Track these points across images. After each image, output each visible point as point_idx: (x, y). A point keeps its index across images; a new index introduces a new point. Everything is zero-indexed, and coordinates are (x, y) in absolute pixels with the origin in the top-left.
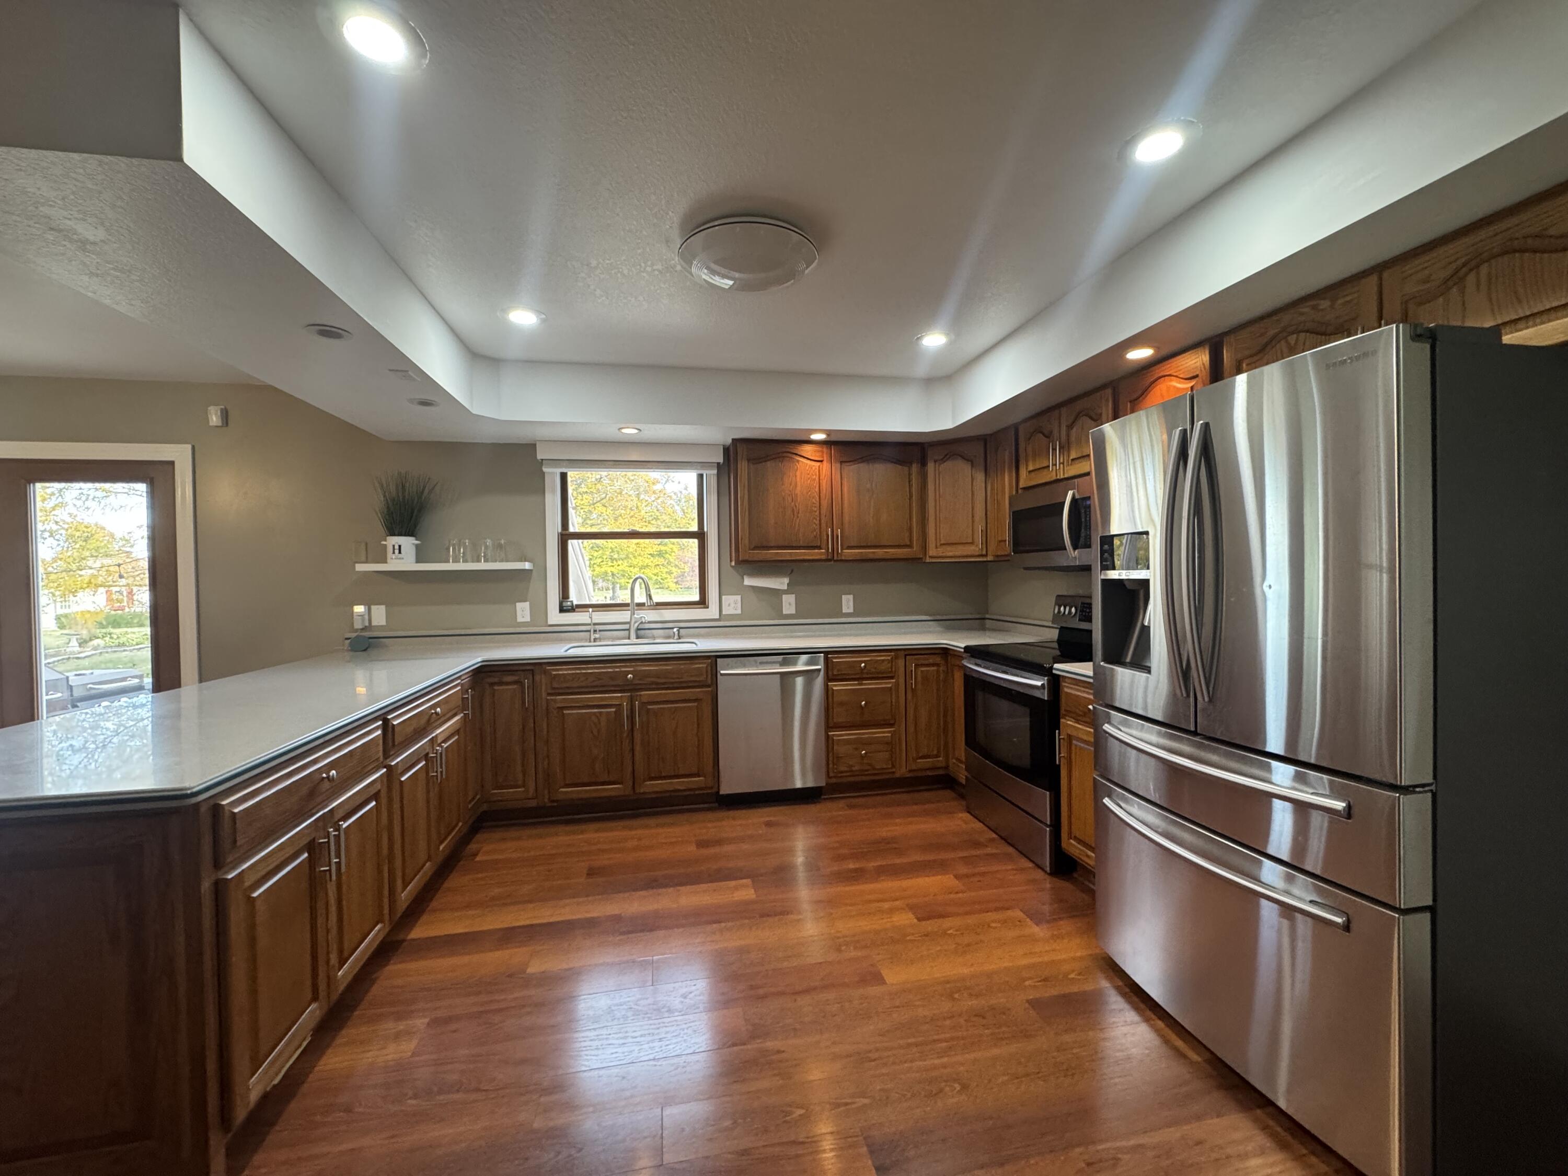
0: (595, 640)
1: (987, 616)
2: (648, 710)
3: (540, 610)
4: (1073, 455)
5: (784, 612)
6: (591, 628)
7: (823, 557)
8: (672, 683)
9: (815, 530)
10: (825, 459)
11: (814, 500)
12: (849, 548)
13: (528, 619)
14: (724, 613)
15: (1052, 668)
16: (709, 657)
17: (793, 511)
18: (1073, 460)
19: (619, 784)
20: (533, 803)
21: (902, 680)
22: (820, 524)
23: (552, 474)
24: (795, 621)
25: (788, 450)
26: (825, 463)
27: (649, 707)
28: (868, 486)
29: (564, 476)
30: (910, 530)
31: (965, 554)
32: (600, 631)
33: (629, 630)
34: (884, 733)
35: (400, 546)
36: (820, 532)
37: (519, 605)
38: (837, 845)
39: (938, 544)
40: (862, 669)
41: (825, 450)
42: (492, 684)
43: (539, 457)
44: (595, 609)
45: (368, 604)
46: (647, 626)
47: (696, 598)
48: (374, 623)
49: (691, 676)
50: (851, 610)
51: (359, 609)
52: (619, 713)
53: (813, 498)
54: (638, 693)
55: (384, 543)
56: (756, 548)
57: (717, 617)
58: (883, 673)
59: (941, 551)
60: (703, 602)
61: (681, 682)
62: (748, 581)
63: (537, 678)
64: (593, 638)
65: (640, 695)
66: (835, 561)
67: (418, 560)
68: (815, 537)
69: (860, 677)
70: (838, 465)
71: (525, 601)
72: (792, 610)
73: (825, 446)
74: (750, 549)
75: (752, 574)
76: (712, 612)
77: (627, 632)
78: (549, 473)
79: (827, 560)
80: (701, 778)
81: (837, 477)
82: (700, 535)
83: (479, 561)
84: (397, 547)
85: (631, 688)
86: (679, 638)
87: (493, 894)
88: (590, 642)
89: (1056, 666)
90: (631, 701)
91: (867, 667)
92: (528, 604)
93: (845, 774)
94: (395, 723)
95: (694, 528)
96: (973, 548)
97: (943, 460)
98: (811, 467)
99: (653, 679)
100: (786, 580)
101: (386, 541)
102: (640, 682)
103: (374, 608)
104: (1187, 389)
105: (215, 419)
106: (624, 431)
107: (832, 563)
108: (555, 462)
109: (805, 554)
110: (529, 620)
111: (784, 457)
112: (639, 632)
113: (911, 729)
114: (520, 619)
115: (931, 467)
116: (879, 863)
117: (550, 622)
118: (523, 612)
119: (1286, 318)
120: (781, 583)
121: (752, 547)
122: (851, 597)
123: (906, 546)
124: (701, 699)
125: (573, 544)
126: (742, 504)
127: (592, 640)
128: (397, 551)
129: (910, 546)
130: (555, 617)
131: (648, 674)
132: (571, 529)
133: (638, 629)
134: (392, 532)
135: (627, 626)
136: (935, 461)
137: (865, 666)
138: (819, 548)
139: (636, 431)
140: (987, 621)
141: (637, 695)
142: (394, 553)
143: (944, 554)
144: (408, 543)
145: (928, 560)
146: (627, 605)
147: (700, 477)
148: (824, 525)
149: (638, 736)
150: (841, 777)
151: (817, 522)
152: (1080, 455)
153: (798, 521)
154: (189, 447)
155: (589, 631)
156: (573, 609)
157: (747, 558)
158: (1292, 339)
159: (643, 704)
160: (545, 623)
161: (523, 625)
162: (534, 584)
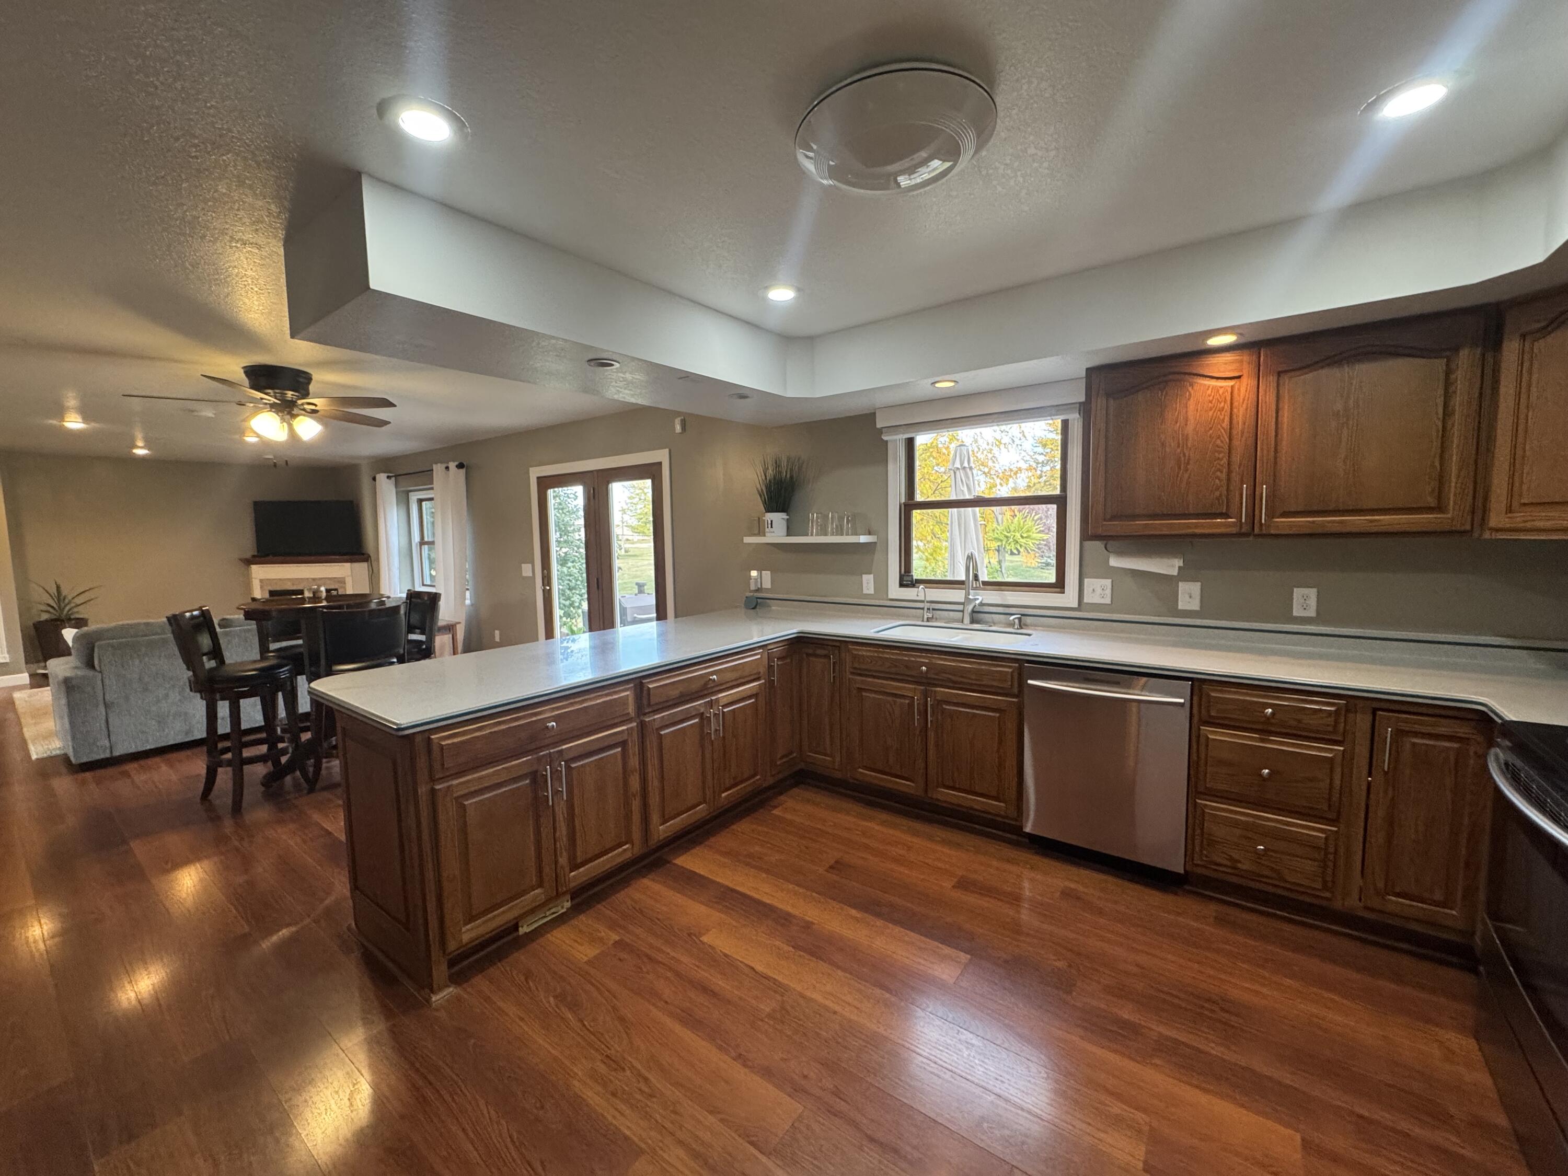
0: (928, 620)
2: (943, 711)
3: (881, 584)
5: (1181, 606)
6: (927, 605)
7: (1234, 530)
8: (972, 684)
9: (1217, 489)
10: (1245, 373)
11: (1218, 442)
12: (1285, 514)
13: (872, 591)
14: (1085, 601)
17: (1179, 460)
19: (913, 782)
20: (838, 775)
21: (1362, 750)
22: (1229, 480)
23: (896, 441)
24: (1198, 622)
25: (1177, 370)
26: (1244, 380)
27: (944, 706)
28: (1339, 406)
29: (910, 443)
30: (1442, 479)
32: (933, 609)
33: (963, 611)
34: (1315, 830)
35: (772, 521)
36: (1228, 490)
37: (865, 577)
38: (1135, 970)
39: (1515, 504)
40: (1267, 719)
41: (1246, 358)
42: (808, 655)
43: (878, 426)
44: (928, 585)
45: (760, 570)
46: (987, 609)
47: (1052, 579)
48: (763, 586)
49: (994, 680)
51: (754, 573)
52: (911, 705)
53: (1219, 437)
54: (933, 689)
55: (764, 519)
56: (1114, 518)
57: (1075, 605)
58: (1311, 731)
59: (1519, 518)
60: (1059, 585)
61: (980, 685)
62: (1115, 562)
63: (843, 655)
64: (926, 617)
65: (935, 691)
66: (1255, 536)
67: (788, 535)
68: (1218, 499)
69: (1266, 728)
70: (1272, 379)
71: (870, 574)
72: (1195, 605)
73: (1246, 352)
74: (1105, 520)
75: (1121, 553)
76: (1069, 598)
77: (961, 613)
78: (891, 441)
79: (1240, 535)
80: (1002, 804)
81: (1267, 398)
82: (1060, 501)
83: (826, 535)
84: (770, 522)
85: (926, 682)
86: (1021, 628)
87: (752, 851)
88: (923, 621)
90: (925, 695)
91: (1277, 716)
92: (872, 576)
93: (1221, 869)
94: (651, 686)
97: (1545, 331)
98: (1216, 389)
99: (948, 676)
100: (1178, 563)
101: (765, 517)
102: (936, 677)
103: (763, 572)
105: (678, 428)
106: (937, 385)
107: (1251, 538)
108: (895, 428)
109: (1196, 526)
110: (873, 592)
111: (1166, 382)
112: (974, 614)
113: (1378, 838)
114: (865, 591)
115: (1511, 349)
116: (1173, 1034)
117: (890, 596)
118: (868, 583)
120: (1169, 566)
121: (1108, 517)
122: (1309, 592)
123: (1430, 510)
124: (1005, 711)
125: (916, 514)
126: (1095, 459)
127: (925, 619)
128: (770, 526)
129: (1440, 508)
130: (895, 591)
131: (944, 670)
132: (919, 498)
133: (973, 612)
134: (769, 510)
135: (960, 607)
136: (1523, 337)
137: (1273, 714)
138: (1226, 515)
139: (952, 384)
141: (932, 691)
142: (768, 527)
143: (1529, 525)
144: (778, 519)
145: (1487, 535)
146: (962, 583)
147: (1065, 424)
148: (1235, 478)
149: (931, 735)
150: (1216, 870)
151: (1224, 476)
153: (1186, 476)
154: (667, 450)
155: (923, 609)
156: (914, 584)
157: (1100, 531)
159: (940, 702)
160: (885, 597)
161: (868, 596)
162: (878, 556)
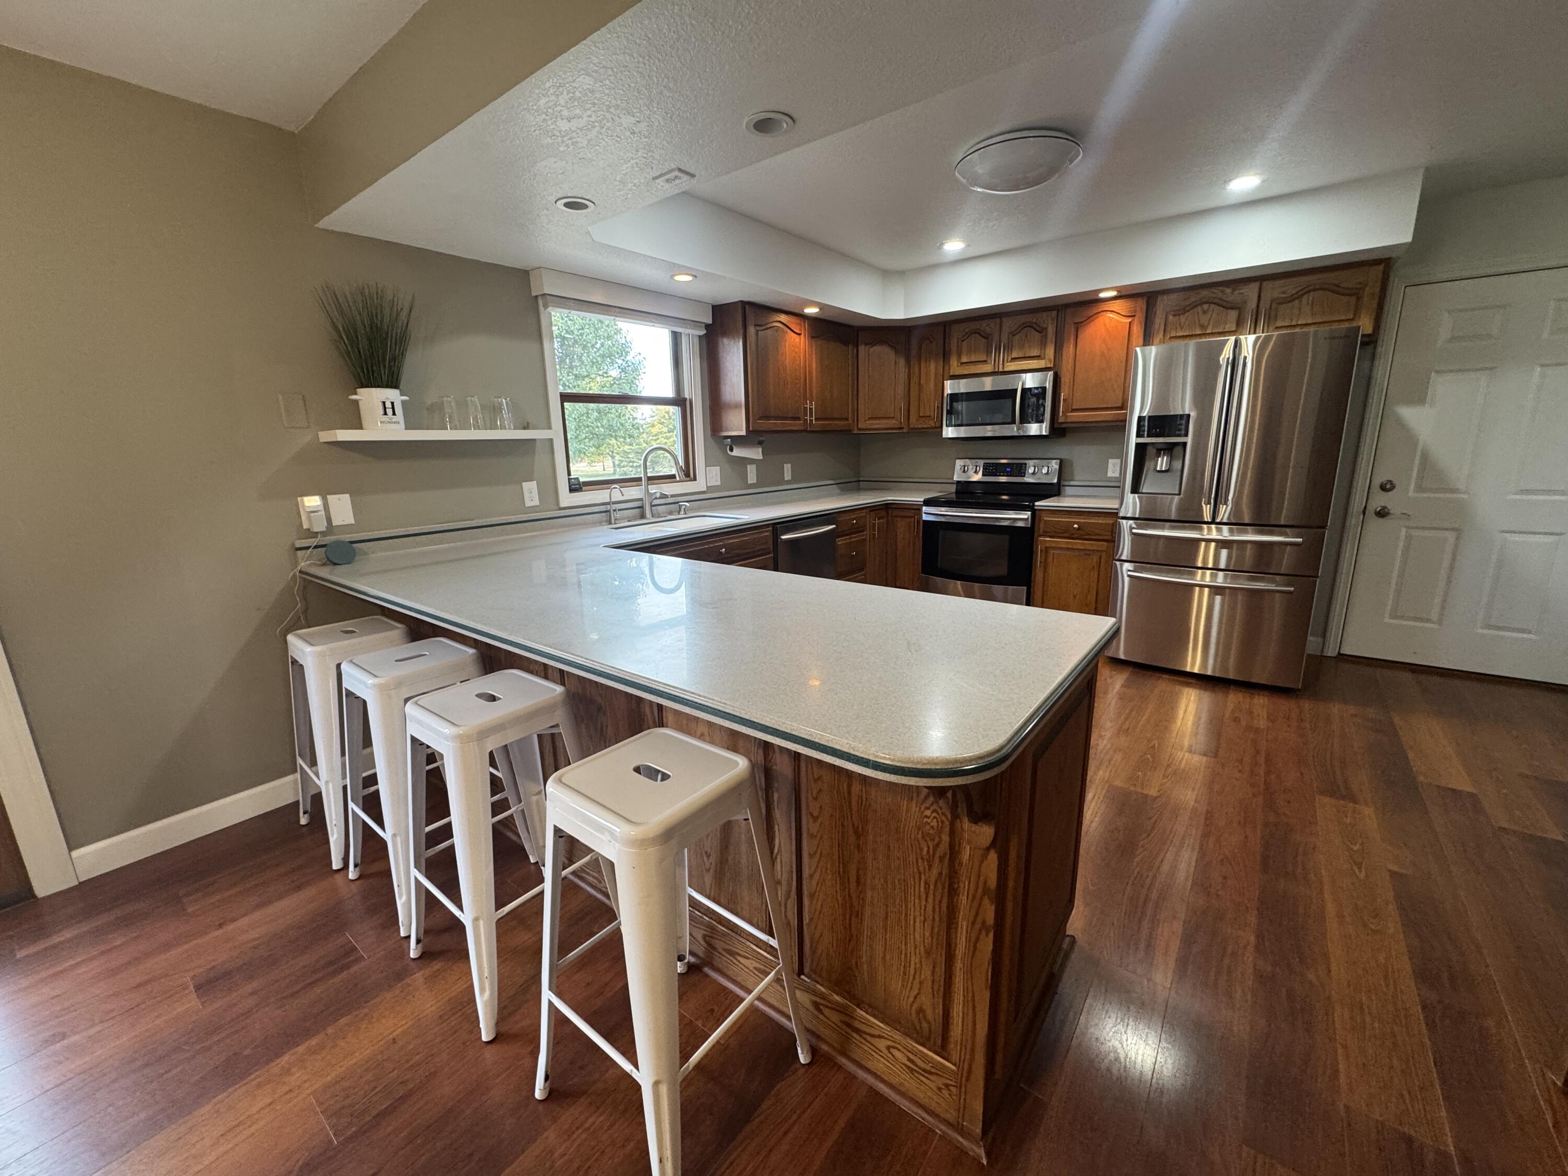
0: (615, 521)
1: (861, 479)
3: (549, 492)
4: (1014, 355)
5: (749, 482)
6: (611, 507)
7: (801, 428)
8: (749, 553)
10: (803, 332)
12: (817, 419)
13: (536, 502)
15: (1034, 505)
16: (768, 526)
18: (1012, 359)
21: (868, 532)
25: (779, 319)
26: (802, 336)
30: (847, 403)
31: (888, 426)
35: (392, 403)
36: (800, 404)
37: (526, 486)
39: (867, 418)
40: (853, 526)
41: (802, 323)
43: (534, 291)
45: (326, 494)
48: (336, 522)
49: (762, 544)
50: (790, 478)
51: (312, 502)
55: (354, 397)
56: (761, 418)
57: (705, 489)
58: (861, 527)
59: (870, 424)
60: (688, 473)
61: (753, 552)
66: (808, 432)
67: (410, 425)
68: (797, 408)
69: (851, 532)
70: (810, 340)
71: (532, 481)
72: (754, 480)
73: (801, 319)
76: (700, 484)
79: (804, 431)
81: (809, 351)
82: (680, 401)
89: (1036, 504)
92: (535, 482)
95: (669, 393)
96: (894, 421)
97: (872, 345)
98: (794, 339)
100: (761, 451)
101: (356, 394)
103: (331, 498)
104: (1126, 323)
108: (561, 300)
110: (538, 504)
111: (777, 326)
113: (873, 570)
114: (528, 504)
115: (862, 349)
117: (562, 505)
118: (531, 492)
119: (1205, 293)
120: (758, 453)
122: (789, 465)
123: (841, 419)
125: (569, 409)
127: (612, 521)
129: (847, 419)
130: (567, 498)
134: (365, 381)
136: (865, 345)
137: (856, 523)
138: (799, 419)
139: (690, 279)
140: (861, 483)
142: (385, 414)
143: (873, 427)
145: (857, 432)
146: (640, 479)
147: (676, 337)
148: (802, 397)
151: (798, 394)
152: (1023, 356)
155: (609, 511)
156: (582, 487)
157: (755, 428)
158: (1206, 306)
160: (557, 507)
161: (533, 509)
162: (540, 459)
